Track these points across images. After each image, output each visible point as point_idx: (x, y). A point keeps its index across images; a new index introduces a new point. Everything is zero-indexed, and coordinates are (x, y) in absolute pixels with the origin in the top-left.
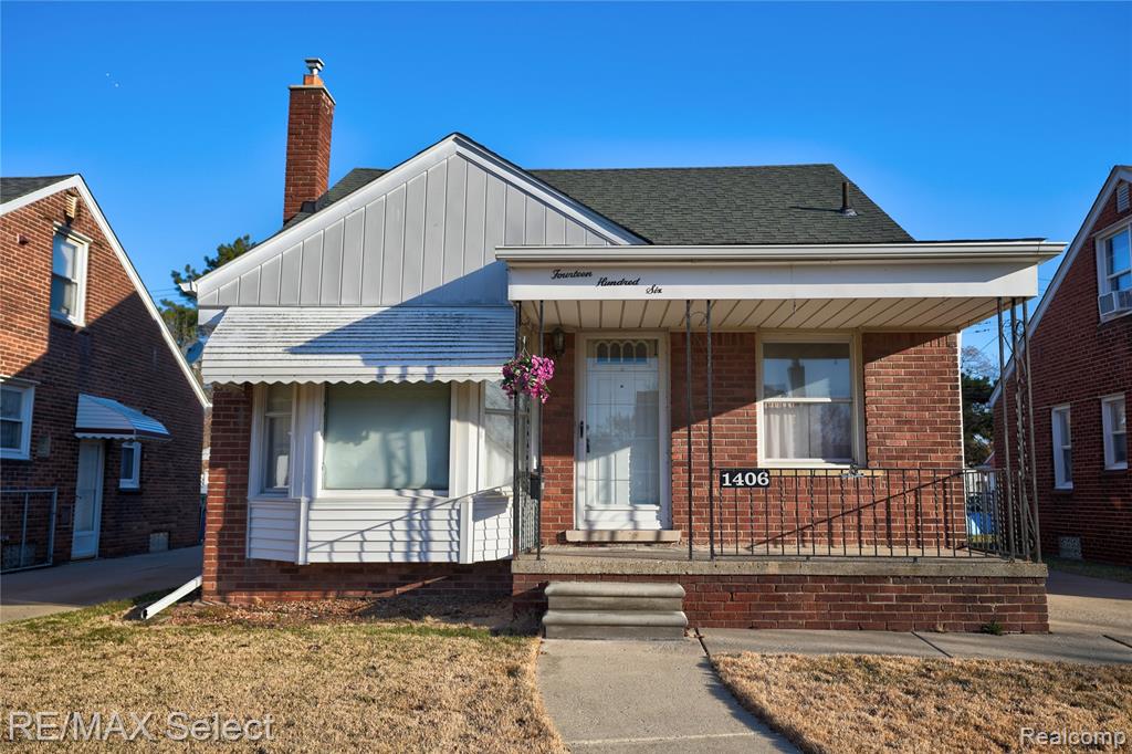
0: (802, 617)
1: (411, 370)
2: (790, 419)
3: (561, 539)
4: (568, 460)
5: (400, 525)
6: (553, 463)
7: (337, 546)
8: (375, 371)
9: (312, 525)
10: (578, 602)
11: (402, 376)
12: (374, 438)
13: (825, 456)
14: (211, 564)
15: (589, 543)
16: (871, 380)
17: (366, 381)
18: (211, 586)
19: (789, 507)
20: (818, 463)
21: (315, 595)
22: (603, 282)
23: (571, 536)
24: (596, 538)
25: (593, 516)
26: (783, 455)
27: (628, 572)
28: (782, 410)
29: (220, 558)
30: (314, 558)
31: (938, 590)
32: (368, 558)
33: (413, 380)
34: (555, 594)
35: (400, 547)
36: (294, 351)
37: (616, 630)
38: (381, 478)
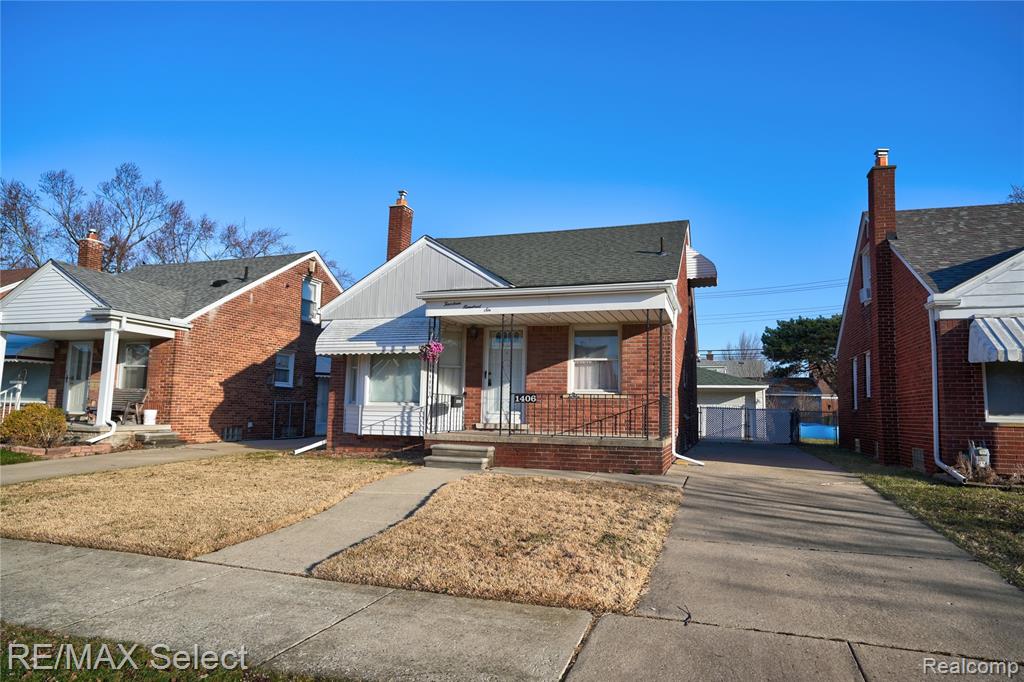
0: (548, 464)
1: (396, 348)
2: (590, 369)
3: (474, 427)
4: (478, 389)
5: (399, 419)
6: (472, 390)
7: (373, 427)
8: (381, 348)
9: (364, 418)
10: (444, 452)
11: (392, 351)
12: (391, 378)
13: (605, 388)
14: (330, 434)
15: (485, 430)
16: (625, 349)
17: (378, 353)
18: (330, 444)
19: (580, 413)
20: (601, 392)
21: (369, 449)
22: (466, 307)
23: (479, 426)
24: (488, 427)
25: (489, 417)
26: (586, 388)
27: (472, 440)
28: (586, 364)
29: (333, 431)
30: (364, 432)
31: (611, 453)
32: (386, 433)
33: (397, 353)
34: (435, 449)
35: (398, 428)
36: (350, 340)
37: (453, 465)
38: (392, 397)
